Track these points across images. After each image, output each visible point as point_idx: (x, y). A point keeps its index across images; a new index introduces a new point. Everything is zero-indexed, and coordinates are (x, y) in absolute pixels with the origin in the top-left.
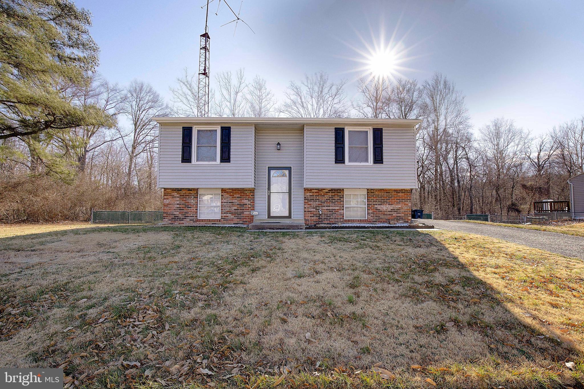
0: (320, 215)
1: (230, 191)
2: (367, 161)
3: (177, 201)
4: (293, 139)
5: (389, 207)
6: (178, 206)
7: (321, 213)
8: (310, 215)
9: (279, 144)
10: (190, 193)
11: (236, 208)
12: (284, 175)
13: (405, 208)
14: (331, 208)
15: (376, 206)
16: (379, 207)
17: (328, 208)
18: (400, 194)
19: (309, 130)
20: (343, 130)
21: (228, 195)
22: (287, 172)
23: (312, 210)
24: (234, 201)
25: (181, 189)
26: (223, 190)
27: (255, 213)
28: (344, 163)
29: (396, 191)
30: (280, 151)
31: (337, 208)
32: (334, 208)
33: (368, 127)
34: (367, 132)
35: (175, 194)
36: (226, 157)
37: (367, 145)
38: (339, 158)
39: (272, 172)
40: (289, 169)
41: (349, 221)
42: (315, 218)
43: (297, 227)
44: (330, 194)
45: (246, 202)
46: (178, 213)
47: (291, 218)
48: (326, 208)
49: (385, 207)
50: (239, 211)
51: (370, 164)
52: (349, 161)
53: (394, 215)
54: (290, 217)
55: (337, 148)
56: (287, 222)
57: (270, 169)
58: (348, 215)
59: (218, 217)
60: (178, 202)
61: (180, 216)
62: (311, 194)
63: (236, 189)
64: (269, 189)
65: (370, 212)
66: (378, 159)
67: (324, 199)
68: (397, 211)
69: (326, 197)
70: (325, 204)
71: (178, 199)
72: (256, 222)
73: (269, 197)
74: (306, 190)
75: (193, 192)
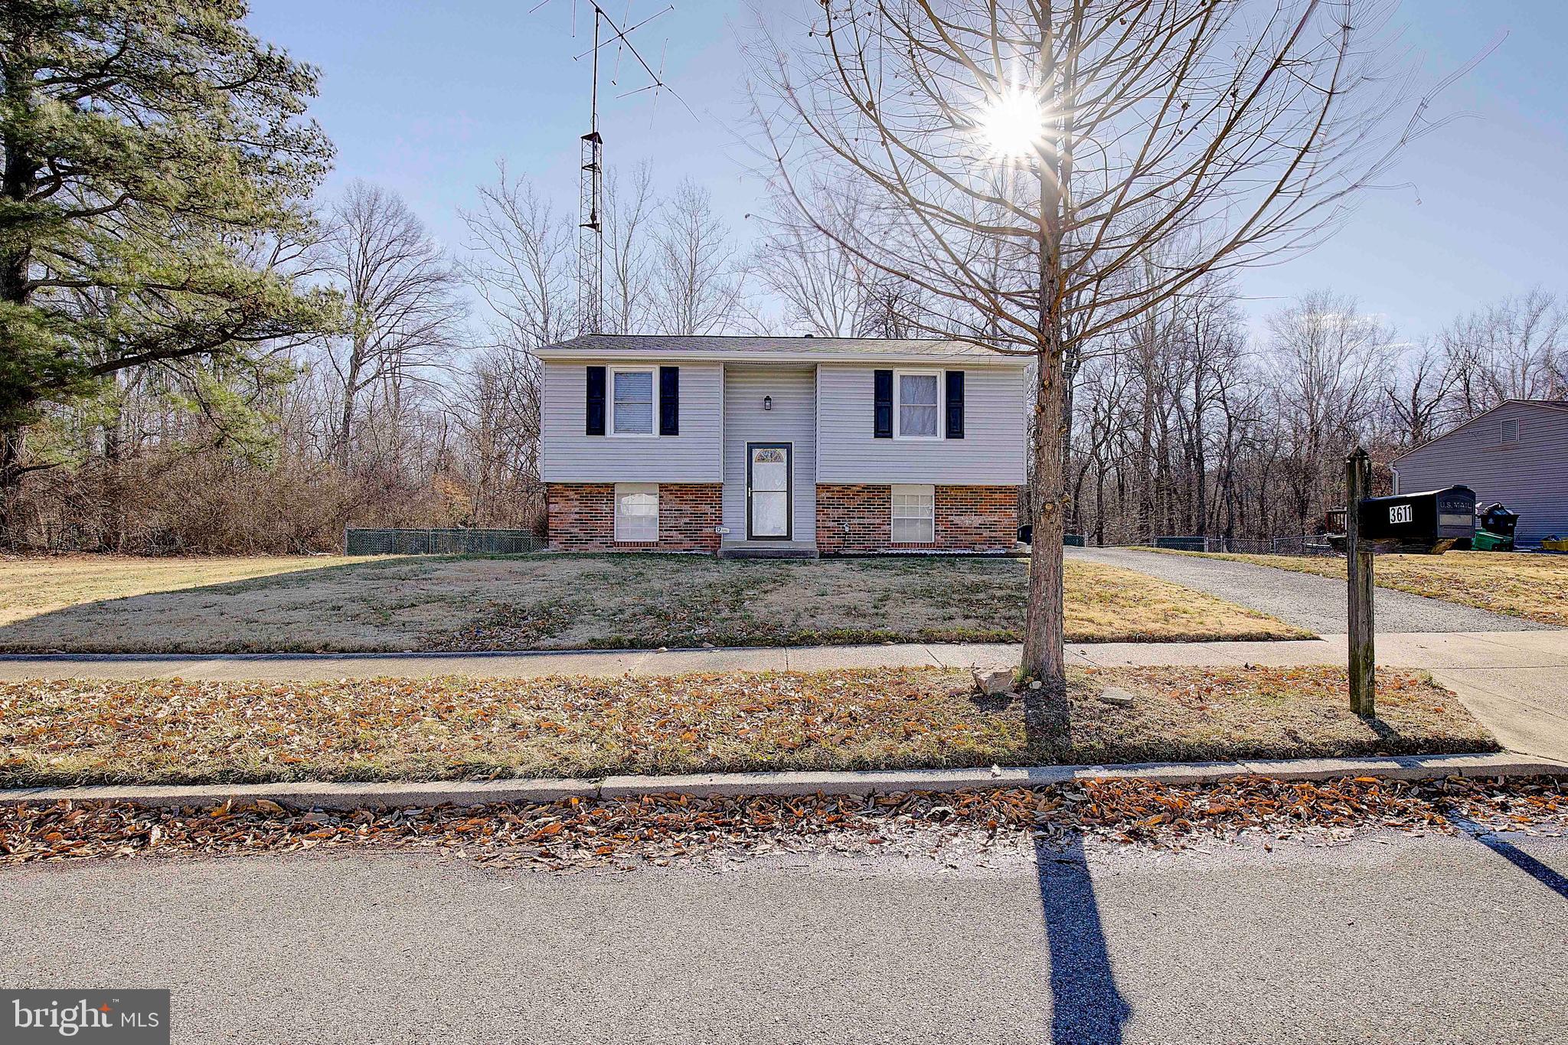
0: (846, 534)
1: (677, 488)
2: (934, 433)
3: (575, 507)
4: (797, 388)
5: (977, 521)
6: (577, 516)
7: (847, 530)
8: (827, 534)
9: (768, 399)
10: (599, 493)
11: (687, 520)
12: (778, 459)
13: (1006, 521)
14: (866, 521)
15: (950, 518)
16: (956, 520)
17: (861, 521)
18: (996, 496)
19: (827, 374)
20: (890, 374)
21: (672, 497)
22: (783, 453)
23: (831, 524)
24: (684, 507)
25: (582, 485)
26: (663, 487)
27: (722, 530)
28: (891, 436)
29: (988, 489)
30: (769, 412)
31: (878, 521)
32: (872, 521)
33: (939, 370)
34: (935, 377)
35: (572, 494)
36: (670, 425)
37: (936, 403)
38: (883, 427)
39: (756, 452)
40: (788, 446)
41: (900, 545)
42: (836, 540)
43: (804, 554)
44: (865, 495)
45: (707, 509)
46: (576, 530)
47: (791, 539)
48: (856, 521)
49: (969, 521)
50: (693, 527)
51: (939, 440)
52: (901, 434)
53: (984, 534)
54: (789, 537)
55: (878, 410)
56: (784, 546)
57: (751, 447)
58: (898, 534)
59: (654, 538)
60: (577, 510)
61: (582, 535)
62: (829, 495)
63: (686, 485)
64: (750, 484)
65: (940, 529)
66: (955, 428)
67: (853, 504)
68: (990, 527)
69: (858, 500)
70: (855, 514)
71: (577, 503)
72: (725, 546)
73: (750, 500)
74: (821, 487)
75: (606, 491)
